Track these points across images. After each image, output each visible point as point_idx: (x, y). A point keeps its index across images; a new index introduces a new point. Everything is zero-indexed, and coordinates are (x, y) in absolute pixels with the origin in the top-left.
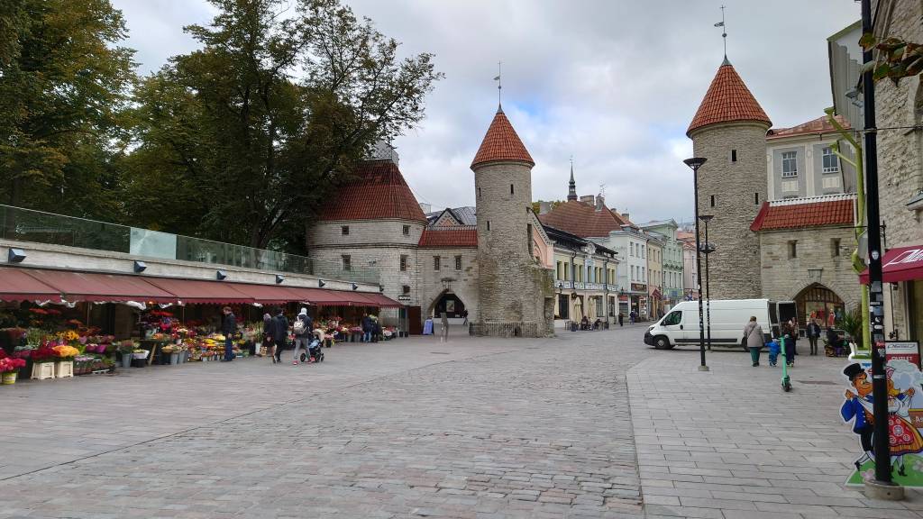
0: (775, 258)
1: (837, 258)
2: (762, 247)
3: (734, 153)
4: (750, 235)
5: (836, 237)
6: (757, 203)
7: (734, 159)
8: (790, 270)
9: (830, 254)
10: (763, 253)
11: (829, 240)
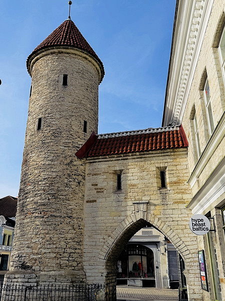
0: (100, 191)
1: (163, 190)
2: (87, 178)
3: (65, 77)
4: (75, 163)
5: (162, 165)
6: (85, 131)
7: (65, 83)
8: (114, 204)
9: (155, 185)
10: (88, 185)
11: (155, 169)
